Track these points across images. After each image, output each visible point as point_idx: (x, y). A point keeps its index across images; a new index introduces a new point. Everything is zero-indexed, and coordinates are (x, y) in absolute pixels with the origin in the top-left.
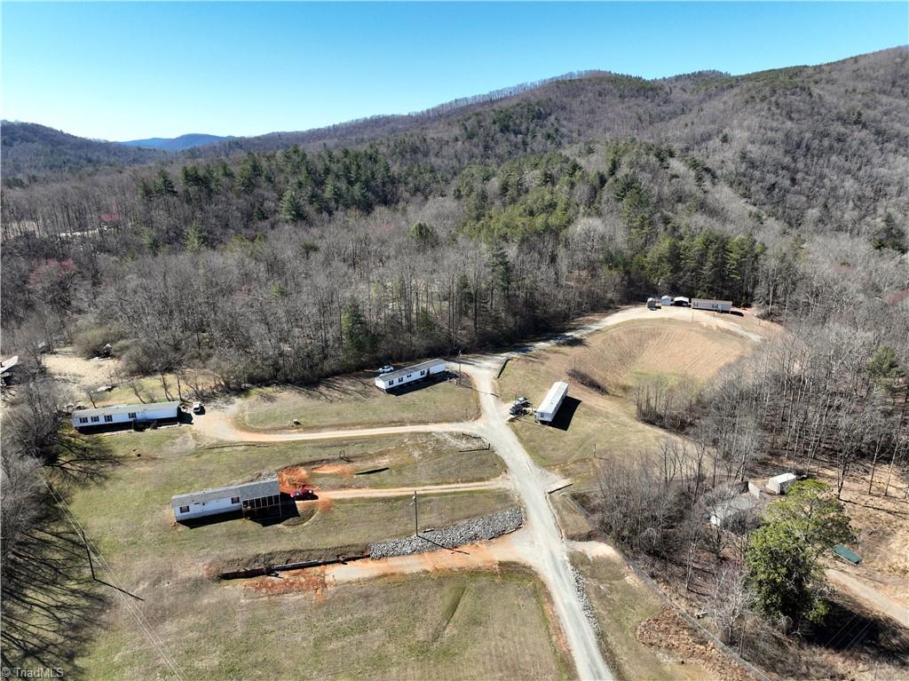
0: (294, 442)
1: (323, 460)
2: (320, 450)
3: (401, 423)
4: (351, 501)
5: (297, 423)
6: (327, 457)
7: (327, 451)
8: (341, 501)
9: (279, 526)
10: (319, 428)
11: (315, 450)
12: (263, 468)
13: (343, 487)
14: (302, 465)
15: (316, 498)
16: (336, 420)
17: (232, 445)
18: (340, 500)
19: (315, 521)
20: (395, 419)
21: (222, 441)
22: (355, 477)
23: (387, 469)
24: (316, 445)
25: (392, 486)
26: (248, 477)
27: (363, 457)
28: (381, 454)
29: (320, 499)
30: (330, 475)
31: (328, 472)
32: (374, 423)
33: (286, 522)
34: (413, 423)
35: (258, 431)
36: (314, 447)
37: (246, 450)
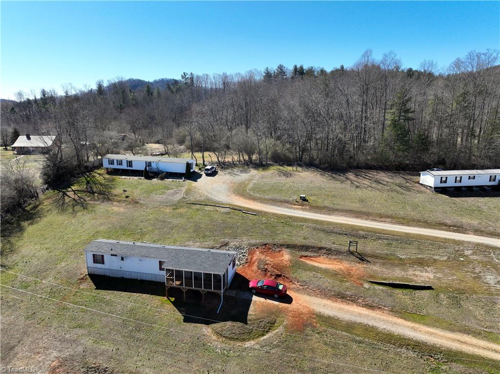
0: (290, 217)
2: (322, 235)
3: (459, 228)
4: (350, 327)
5: (304, 199)
6: (323, 244)
7: (332, 238)
8: (330, 322)
9: (206, 330)
10: (330, 210)
11: (314, 233)
12: (235, 237)
13: (341, 297)
14: (288, 246)
15: (288, 300)
16: (356, 206)
17: (216, 204)
18: (329, 318)
19: (269, 344)
20: (448, 222)
22: (367, 285)
23: (429, 288)
24: (319, 226)
25: (436, 322)
27: (386, 260)
28: (421, 263)
29: (294, 305)
30: (326, 272)
31: (323, 266)
35: (254, 199)
36: (315, 229)
37: (228, 213)
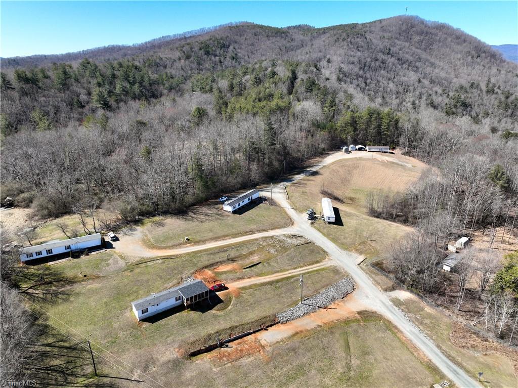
0: (193, 252)
1: (217, 263)
2: (212, 256)
3: (252, 232)
4: (250, 287)
5: (188, 240)
6: (218, 260)
7: (217, 256)
8: (244, 288)
9: (213, 311)
10: (204, 241)
11: (209, 256)
12: (182, 273)
13: (239, 279)
14: (206, 267)
15: (227, 288)
16: (211, 235)
17: (152, 260)
19: (234, 305)
20: (248, 230)
21: (143, 258)
22: (244, 271)
23: (260, 263)
24: (208, 253)
25: (268, 274)
26: (175, 281)
27: (241, 257)
28: (251, 253)
29: (230, 289)
30: (227, 272)
31: (225, 270)
32: (236, 234)
33: (216, 308)
34: (259, 231)
35: (165, 248)
36: (208, 254)
37: (164, 262)
